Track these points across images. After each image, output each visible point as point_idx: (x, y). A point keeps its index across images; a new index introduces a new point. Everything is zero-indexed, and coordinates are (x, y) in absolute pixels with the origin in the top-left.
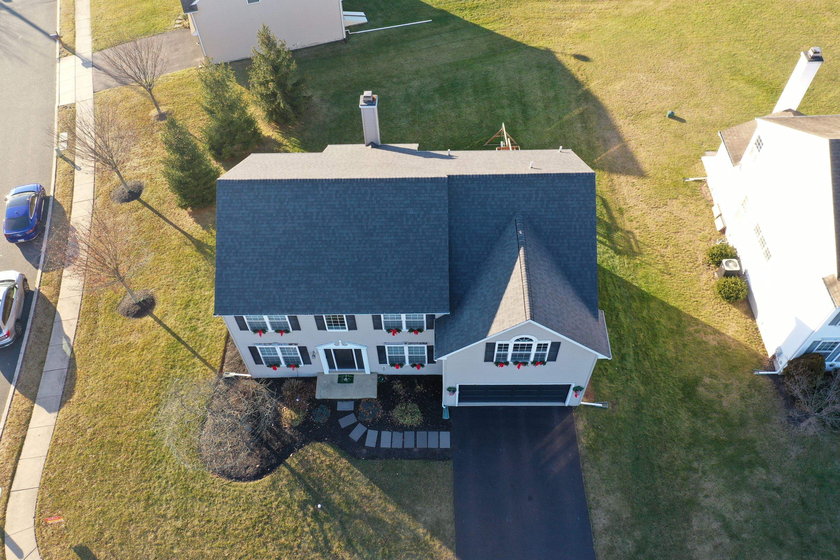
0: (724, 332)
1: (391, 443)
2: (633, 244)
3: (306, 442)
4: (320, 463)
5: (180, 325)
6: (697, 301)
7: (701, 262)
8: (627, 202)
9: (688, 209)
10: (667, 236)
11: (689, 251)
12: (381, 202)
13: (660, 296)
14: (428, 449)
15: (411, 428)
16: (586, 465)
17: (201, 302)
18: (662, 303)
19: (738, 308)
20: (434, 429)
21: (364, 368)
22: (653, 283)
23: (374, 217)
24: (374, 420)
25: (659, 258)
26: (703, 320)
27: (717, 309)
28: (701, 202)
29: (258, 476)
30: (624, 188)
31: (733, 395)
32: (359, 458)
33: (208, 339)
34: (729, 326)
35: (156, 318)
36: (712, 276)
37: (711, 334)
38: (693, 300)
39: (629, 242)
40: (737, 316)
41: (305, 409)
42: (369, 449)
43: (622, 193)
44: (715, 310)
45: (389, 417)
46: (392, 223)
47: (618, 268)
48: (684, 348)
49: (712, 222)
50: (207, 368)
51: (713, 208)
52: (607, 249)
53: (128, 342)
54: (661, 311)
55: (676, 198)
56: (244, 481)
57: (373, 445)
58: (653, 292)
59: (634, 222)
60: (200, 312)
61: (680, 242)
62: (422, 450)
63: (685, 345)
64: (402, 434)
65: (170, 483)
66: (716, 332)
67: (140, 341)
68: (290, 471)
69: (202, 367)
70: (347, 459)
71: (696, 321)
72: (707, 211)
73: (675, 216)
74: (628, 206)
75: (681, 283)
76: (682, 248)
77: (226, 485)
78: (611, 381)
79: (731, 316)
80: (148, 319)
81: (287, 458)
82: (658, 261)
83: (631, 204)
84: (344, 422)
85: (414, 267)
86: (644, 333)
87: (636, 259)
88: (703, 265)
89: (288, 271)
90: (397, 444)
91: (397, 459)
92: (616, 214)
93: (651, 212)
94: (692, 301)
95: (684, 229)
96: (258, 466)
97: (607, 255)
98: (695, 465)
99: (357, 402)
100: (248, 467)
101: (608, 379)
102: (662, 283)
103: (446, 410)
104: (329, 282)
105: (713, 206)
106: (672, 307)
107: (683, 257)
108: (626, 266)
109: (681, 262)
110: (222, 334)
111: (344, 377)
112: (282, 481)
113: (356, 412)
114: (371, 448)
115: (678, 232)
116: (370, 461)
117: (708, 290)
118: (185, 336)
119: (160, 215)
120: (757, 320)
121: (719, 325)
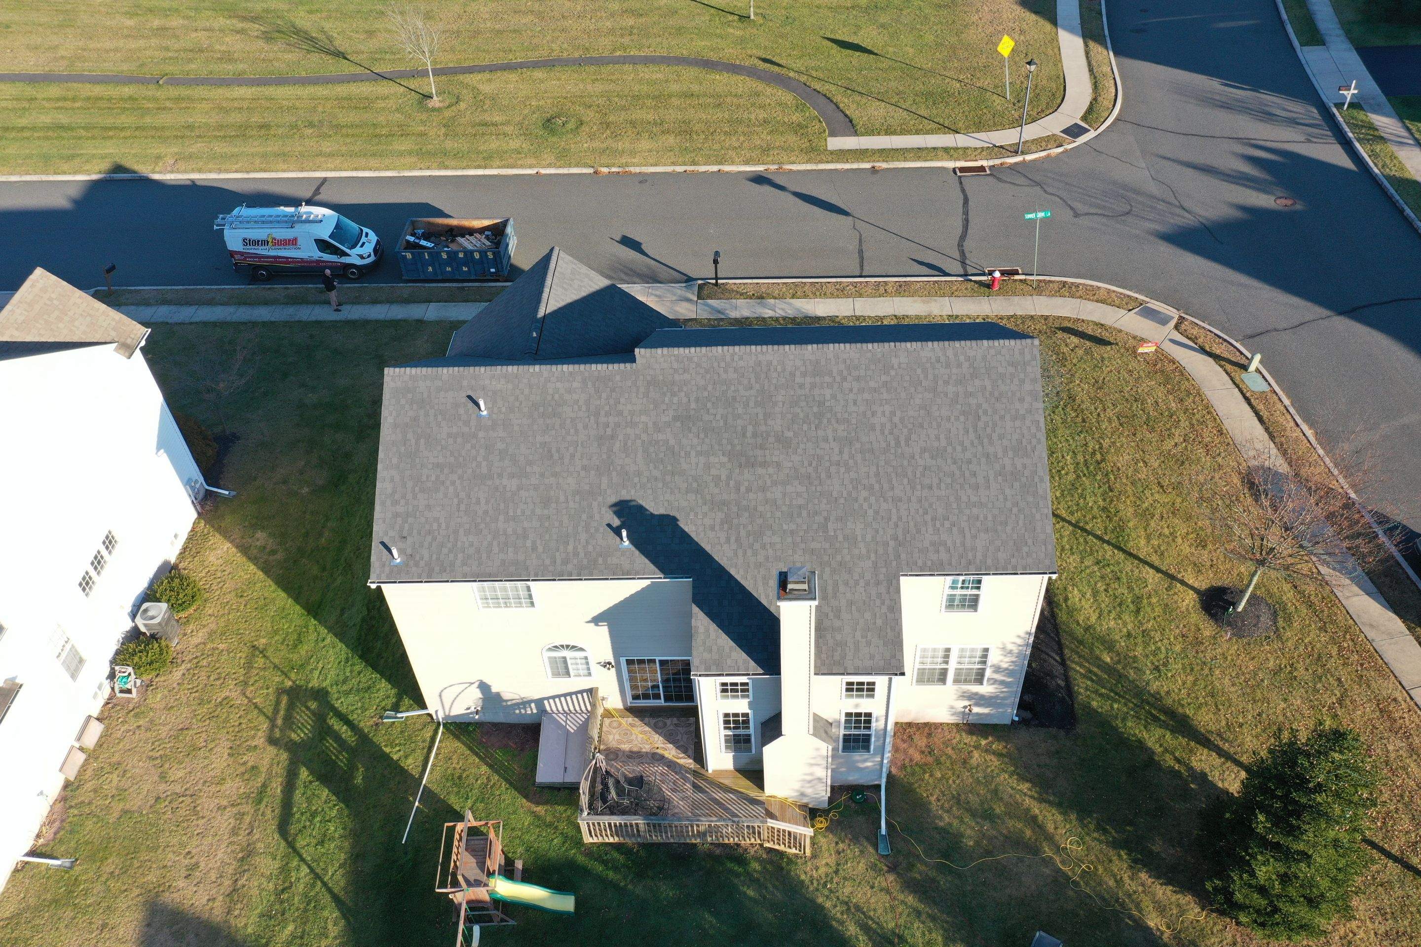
0: (233, 550)
2: (282, 713)
8: (232, 821)
13: (294, 610)
18: (297, 598)
26: (252, 568)
34: (219, 557)
37: (256, 547)
39: (288, 718)
40: (197, 571)
51: (72, 778)
52: (337, 699)
54: (309, 586)
59: (250, 764)
60: (1106, 590)
72: (89, 772)
76: (197, 694)
79: (206, 570)
83: (230, 811)
87: (294, 682)
92: (277, 788)
93: (200, 786)
97: (345, 688)
105: (67, 785)
108: (320, 665)
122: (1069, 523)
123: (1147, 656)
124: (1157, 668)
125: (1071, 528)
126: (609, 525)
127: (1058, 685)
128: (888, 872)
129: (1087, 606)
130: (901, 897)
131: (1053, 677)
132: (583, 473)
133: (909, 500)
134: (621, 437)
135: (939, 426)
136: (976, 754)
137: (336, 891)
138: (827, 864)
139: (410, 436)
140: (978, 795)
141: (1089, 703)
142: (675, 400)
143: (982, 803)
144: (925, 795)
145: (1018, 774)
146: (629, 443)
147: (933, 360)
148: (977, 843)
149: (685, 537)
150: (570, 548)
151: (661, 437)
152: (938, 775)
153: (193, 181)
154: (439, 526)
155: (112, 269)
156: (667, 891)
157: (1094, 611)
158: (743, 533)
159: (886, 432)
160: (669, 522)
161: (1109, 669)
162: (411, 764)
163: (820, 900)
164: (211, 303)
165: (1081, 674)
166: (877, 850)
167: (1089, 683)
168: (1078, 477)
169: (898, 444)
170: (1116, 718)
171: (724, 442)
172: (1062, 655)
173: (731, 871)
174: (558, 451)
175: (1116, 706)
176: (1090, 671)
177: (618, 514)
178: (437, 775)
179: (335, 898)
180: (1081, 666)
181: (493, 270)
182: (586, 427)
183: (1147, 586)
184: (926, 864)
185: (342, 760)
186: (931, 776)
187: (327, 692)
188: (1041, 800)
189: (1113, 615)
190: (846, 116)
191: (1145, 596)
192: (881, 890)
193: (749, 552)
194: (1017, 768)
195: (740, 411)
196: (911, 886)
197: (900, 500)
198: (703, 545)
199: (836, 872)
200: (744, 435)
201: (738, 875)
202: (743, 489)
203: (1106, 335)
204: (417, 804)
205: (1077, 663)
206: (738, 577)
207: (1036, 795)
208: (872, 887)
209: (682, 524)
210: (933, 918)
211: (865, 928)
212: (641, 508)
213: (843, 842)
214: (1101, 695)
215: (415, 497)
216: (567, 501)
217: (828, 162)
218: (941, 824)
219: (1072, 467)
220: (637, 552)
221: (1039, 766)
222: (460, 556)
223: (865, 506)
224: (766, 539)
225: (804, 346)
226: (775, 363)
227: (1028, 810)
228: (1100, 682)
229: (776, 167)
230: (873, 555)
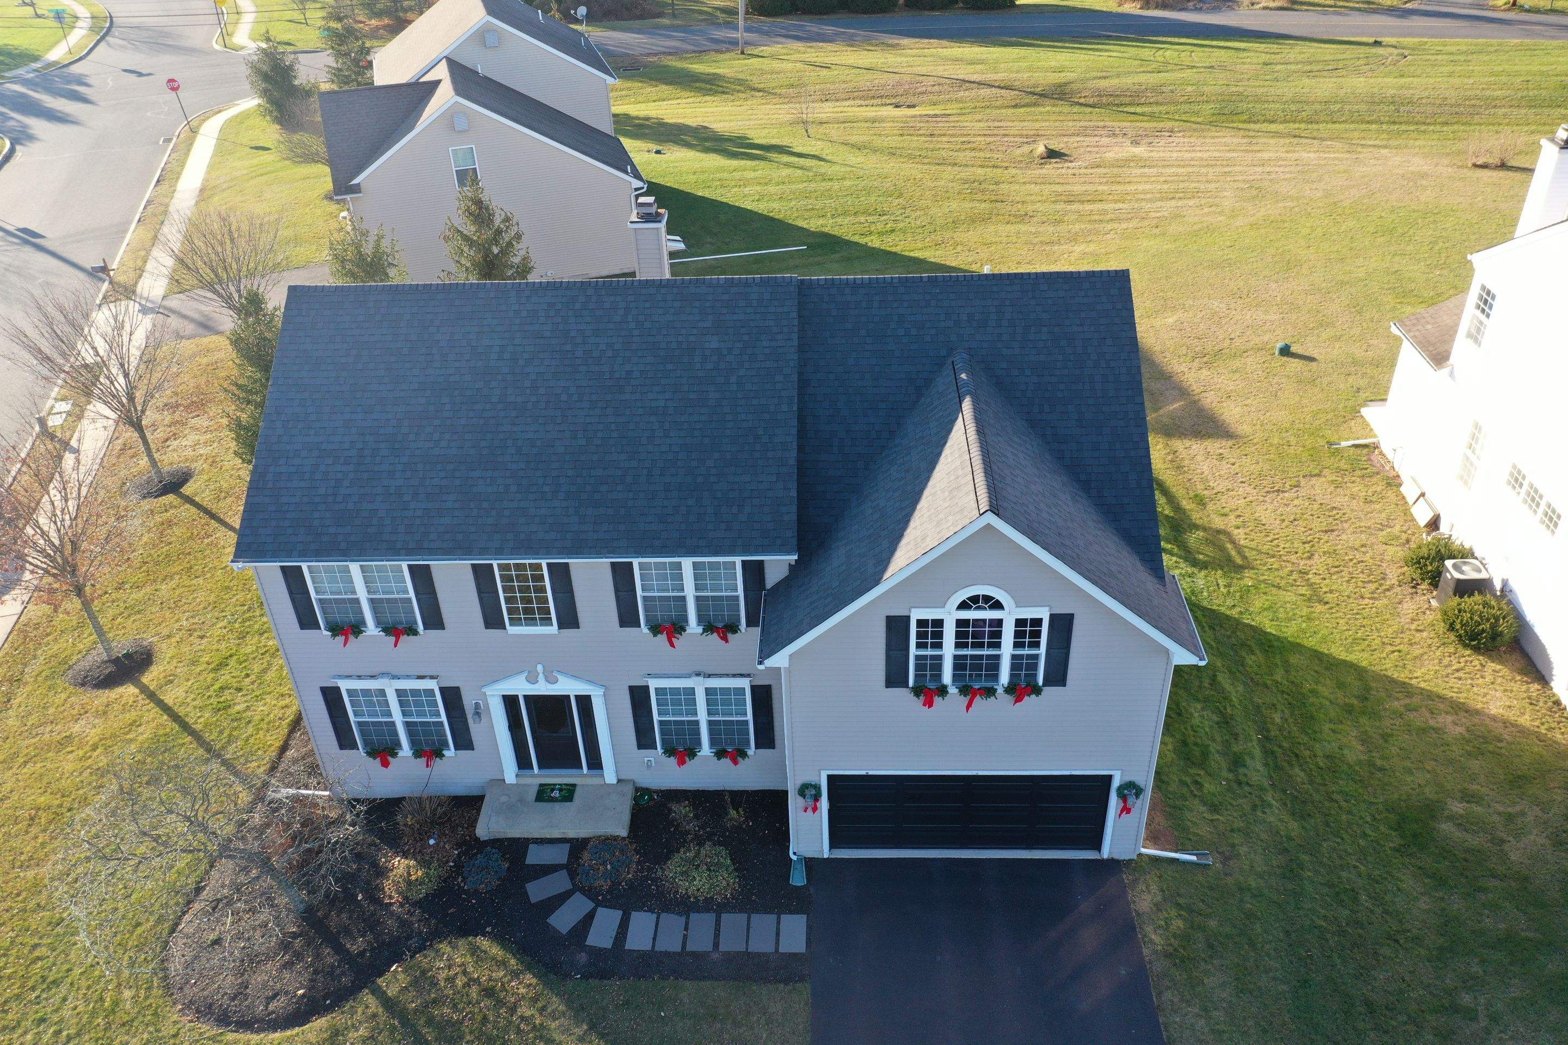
0: (1479, 706)
1: (654, 939)
3: (437, 935)
4: (464, 987)
5: (194, 700)
6: (1399, 651)
7: (1395, 581)
8: (1212, 484)
9: (1348, 492)
10: (1309, 538)
11: (1362, 562)
12: (647, 325)
13: (1311, 642)
14: (747, 954)
15: (708, 905)
16: (1168, 995)
17: (254, 659)
18: (1317, 656)
19: (1501, 663)
20: (767, 910)
21: (602, 768)
22: (1290, 620)
23: (628, 354)
24: (615, 884)
25: (1295, 576)
26: (1423, 685)
27: (1449, 665)
28: (1375, 479)
29: (298, 1017)
30: (1202, 464)
31: (1532, 837)
32: (567, 976)
33: (251, 725)
34: (1488, 697)
35: (144, 689)
36: (1426, 606)
37: (1447, 713)
38: (1390, 648)
40: (1503, 677)
41: (447, 862)
42: (597, 952)
43: (1199, 471)
44: (1446, 667)
45: (655, 880)
46: (669, 367)
47: (1205, 594)
48: (1386, 741)
49: (1407, 512)
51: (1402, 489)
53: (68, 734)
54: (1316, 672)
55: (1318, 475)
56: (258, 1031)
57: (607, 943)
58: (1293, 636)
61: (1339, 547)
62: (730, 957)
63: (1386, 737)
64: (683, 919)
65: (65, 1033)
66: (1458, 708)
67: (94, 731)
68: (383, 1005)
70: (534, 976)
71: (1405, 689)
72: (1390, 494)
73: (1321, 504)
74: (1215, 491)
75: (1356, 619)
76: (1347, 558)
77: (209, 1039)
78: (1214, 808)
79: (1489, 678)
80: (129, 691)
81: (380, 976)
82: (1295, 580)
83: (1220, 488)
84: (537, 891)
85: (716, 455)
86: (1283, 711)
87: (1244, 577)
88: (1400, 586)
89: (420, 466)
90: (670, 943)
91: (664, 977)
92: (1188, 505)
93: (1267, 499)
94: (1387, 650)
95: (1346, 525)
96: (301, 992)
98: (1466, 999)
99: (577, 846)
100: (275, 996)
101: (1205, 804)
102: (1309, 619)
103: (798, 866)
104: (513, 488)
105: (1400, 485)
106: (1344, 662)
107: (1350, 573)
108: (1223, 590)
109: (1348, 581)
110: (286, 716)
111: (552, 790)
112: (357, 1031)
113: (572, 867)
114: (601, 950)
115: (1333, 531)
116: (594, 982)
117: (1420, 631)
118: (202, 720)
119: (213, 516)
120: (1553, 684)
121: (1464, 695)
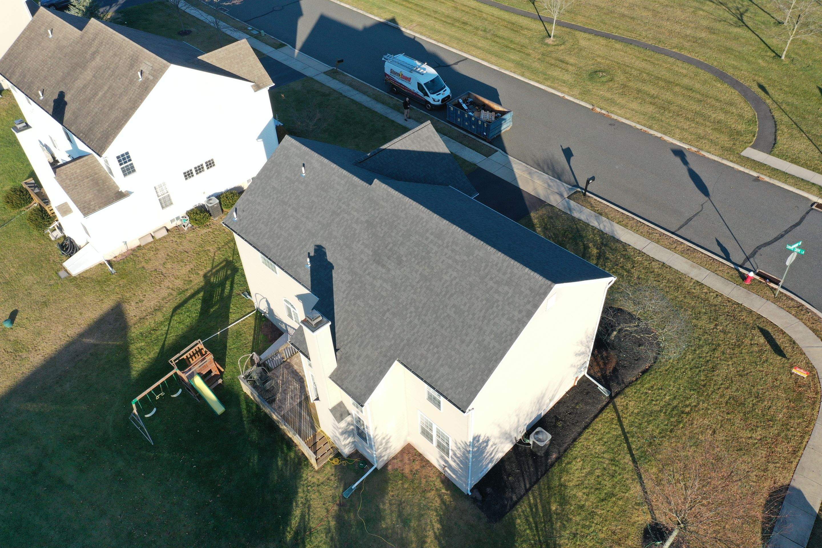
2: (218, 268)
9: (153, 257)
10: (195, 255)
28: (138, 254)
30: (148, 306)
33: (605, 440)
39: (218, 271)
43: (156, 304)
50: (621, 414)
51: (142, 245)
55: (143, 268)
59: (191, 279)
60: (598, 476)
61: (195, 246)
69: (626, 418)
73: (167, 260)
74: (172, 292)
92: (189, 293)
95: (179, 250)
105: (138, 247)
115: (185, 251)
122: (623, 429)
123: (578, 524)
124: (575, 535)
125: (620, 432)
126: (309, 253)
127: (511, 498)
128: (337, 505)
129: (576, 475)
130: (330, 519)
131: (513, 491)
132: (317, 224)
133: (429, 326)
134: (341, 216)
135: (471, 298)
136: (433, 493)
137: (166, 343)
138: (319, 479)
139: (274, 169)
140: (412, 510)
141: (516, 518)
142: (373, 213)
143: (410, 515)
144: (389, 489)
145: (441, 518)
146: (342, 222)
147: (494, 263)
148: (387, 529)
149: (330, 278)
150: (290, 254)
151: (354, 226)
152: (406, 486)
153: (415, 37)
154: (257, 214)
155: (342, 61)
156: (254, 436)
157: (578, 481)
158: (352, 292)
159: (445, 286)
160: (330, 267)
161: (548, 512)
162: (232, 317)
163: (300, 490)
164: (365, 93)
165: (529, 502)
166: (343, 491)
167: (528, 510)
168: (661, 411)
169: (445, 295)
170: (521, 537)
171: (377, 245)
172: (532, 486)
173: (282, 449)
174: (315, 208)
175: (528, 531)
176: (536, 505)
177: (316, 251)
178: (235, 328)
179: (164, 344)
180: (535, 498)
181: (485, 134)
182: (332, 203)
183: (626, 493)
184: (355, 516)
185: (216, 298)
186: (402, 484)
187: (238, 271)
188: (436, 537)
189: (585, 491)
190: (775, 139)
191: (617, 497)
192: (326, 509)
193: (348, 303)
194: (444, 514)
195: (393, 234)
196: (339, 518)
197: (424, 324)
198: (334, 287)
199: (318, 485)
200: (386, 247)
201: (282, 452)
202: (367, 272)
203: (788, 349)
204: (219, 333)
205: (534, 496)
206: (335, 311)
207: (438, 534)
208: (324, 504)
209: (333, 271)
210: (332, 539)
211: (303, 516)
212: (325, 254)
213: (335, 477)
214: (527, 520)
215: (258, 197)
216: (302, 233)
217: (731, 161)
218: (381, 506)
219: (664, 403)
220: (309, 272)
221: (456, 524)
222: (254, 231)
223: (408, 315)
224: (358, 302)
225: (443, 219)
226: (424, 220)
227: (426, 536)
228: (535, 515)
229: (695, 150)
230: (393, 341)
